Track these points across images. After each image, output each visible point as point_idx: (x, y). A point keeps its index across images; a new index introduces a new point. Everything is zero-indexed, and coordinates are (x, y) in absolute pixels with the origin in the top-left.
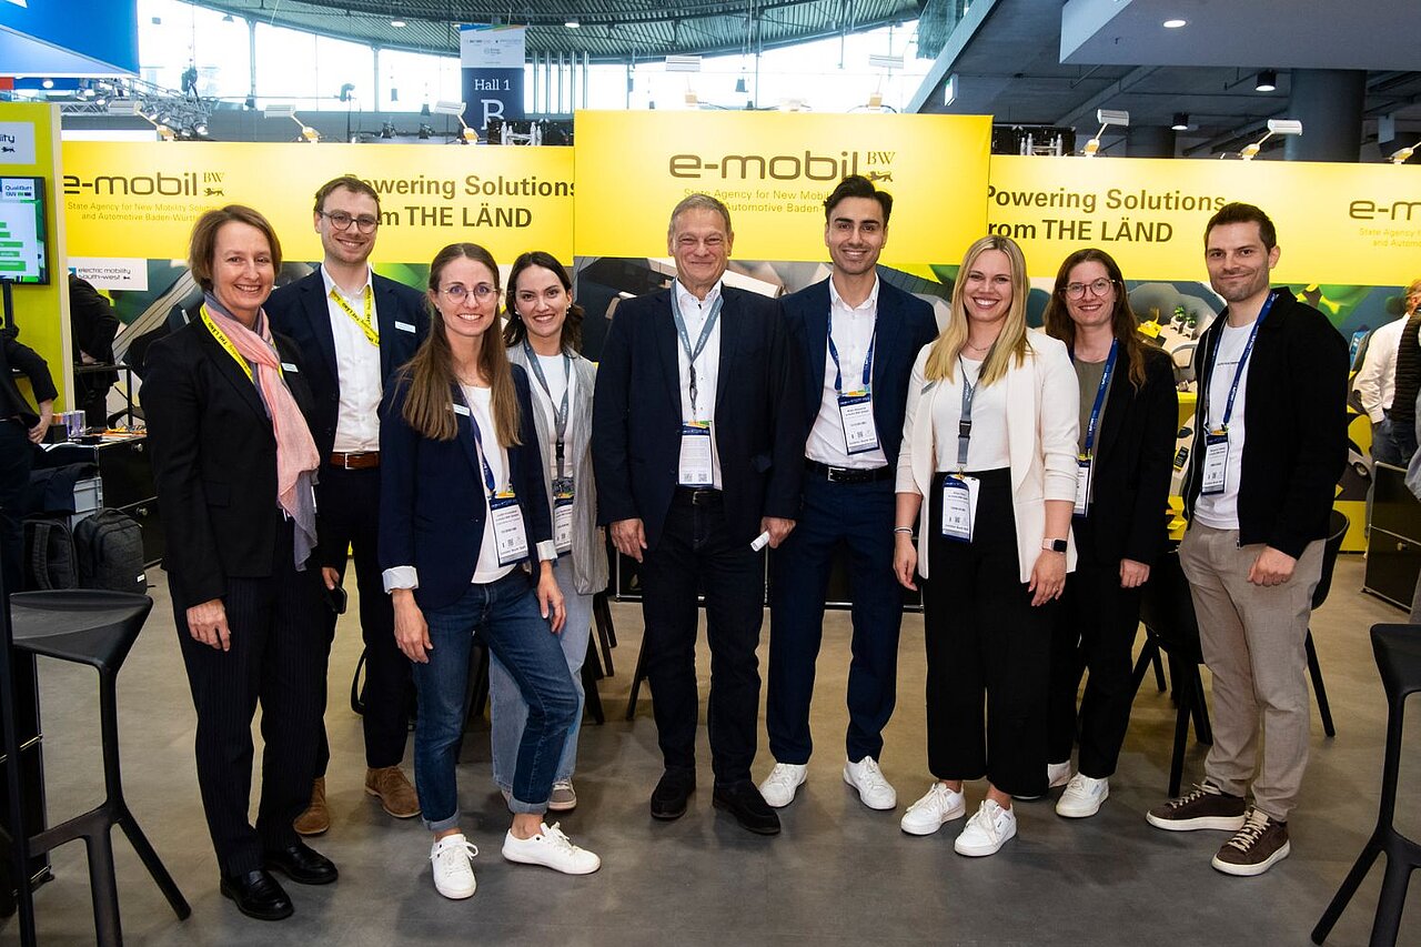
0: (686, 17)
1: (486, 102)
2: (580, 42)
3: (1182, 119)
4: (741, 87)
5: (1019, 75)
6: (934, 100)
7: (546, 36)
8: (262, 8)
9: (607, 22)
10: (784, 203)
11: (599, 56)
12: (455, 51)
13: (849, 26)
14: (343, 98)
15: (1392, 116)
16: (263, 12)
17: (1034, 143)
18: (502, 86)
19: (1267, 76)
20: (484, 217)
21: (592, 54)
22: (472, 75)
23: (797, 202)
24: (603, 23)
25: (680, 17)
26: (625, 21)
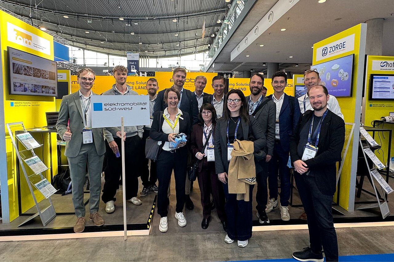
0: (167, 50)
1: (132, 66)
2: (147, 55)
3: (252, 70)
4: (178, 63)
5: (225, 63)
6: (211, 67)
7: (142, 54)
8: (86, 47)
9: (153, 51)
10: (187, 86)
11: (151, 57)
12: (126, 56)
13: (196, 52)
14: (105, 65)
15: (285, 69)
16: (86, 48)
17: (226, 75)
18: (135, 63)
19: (264, 63)
20: (139, 88)
21: (150, 57)
22: (129, 61)
23: (189, 86)
24: (152, 51)
25: (166, 50)
26: (156, 51)
